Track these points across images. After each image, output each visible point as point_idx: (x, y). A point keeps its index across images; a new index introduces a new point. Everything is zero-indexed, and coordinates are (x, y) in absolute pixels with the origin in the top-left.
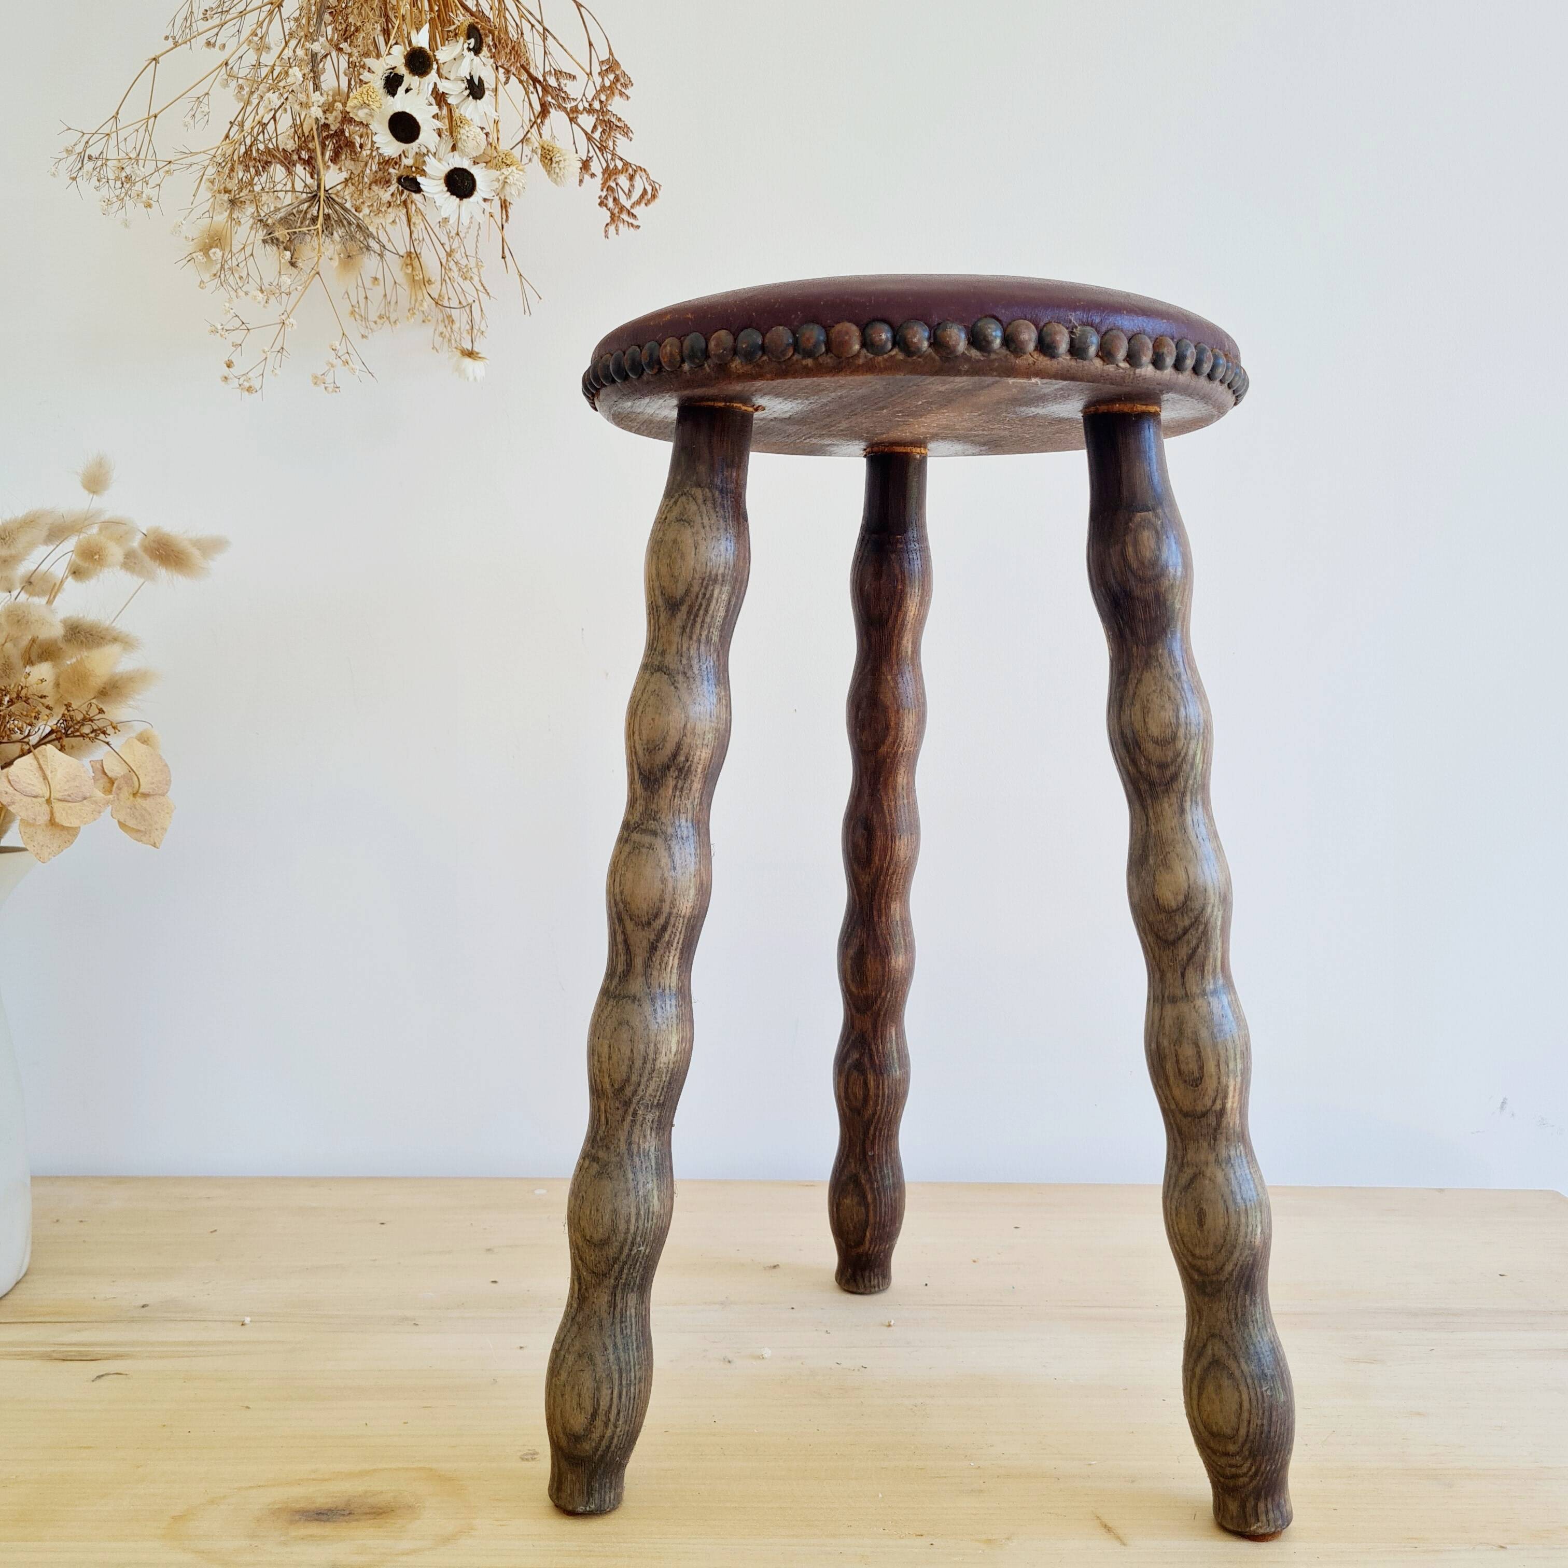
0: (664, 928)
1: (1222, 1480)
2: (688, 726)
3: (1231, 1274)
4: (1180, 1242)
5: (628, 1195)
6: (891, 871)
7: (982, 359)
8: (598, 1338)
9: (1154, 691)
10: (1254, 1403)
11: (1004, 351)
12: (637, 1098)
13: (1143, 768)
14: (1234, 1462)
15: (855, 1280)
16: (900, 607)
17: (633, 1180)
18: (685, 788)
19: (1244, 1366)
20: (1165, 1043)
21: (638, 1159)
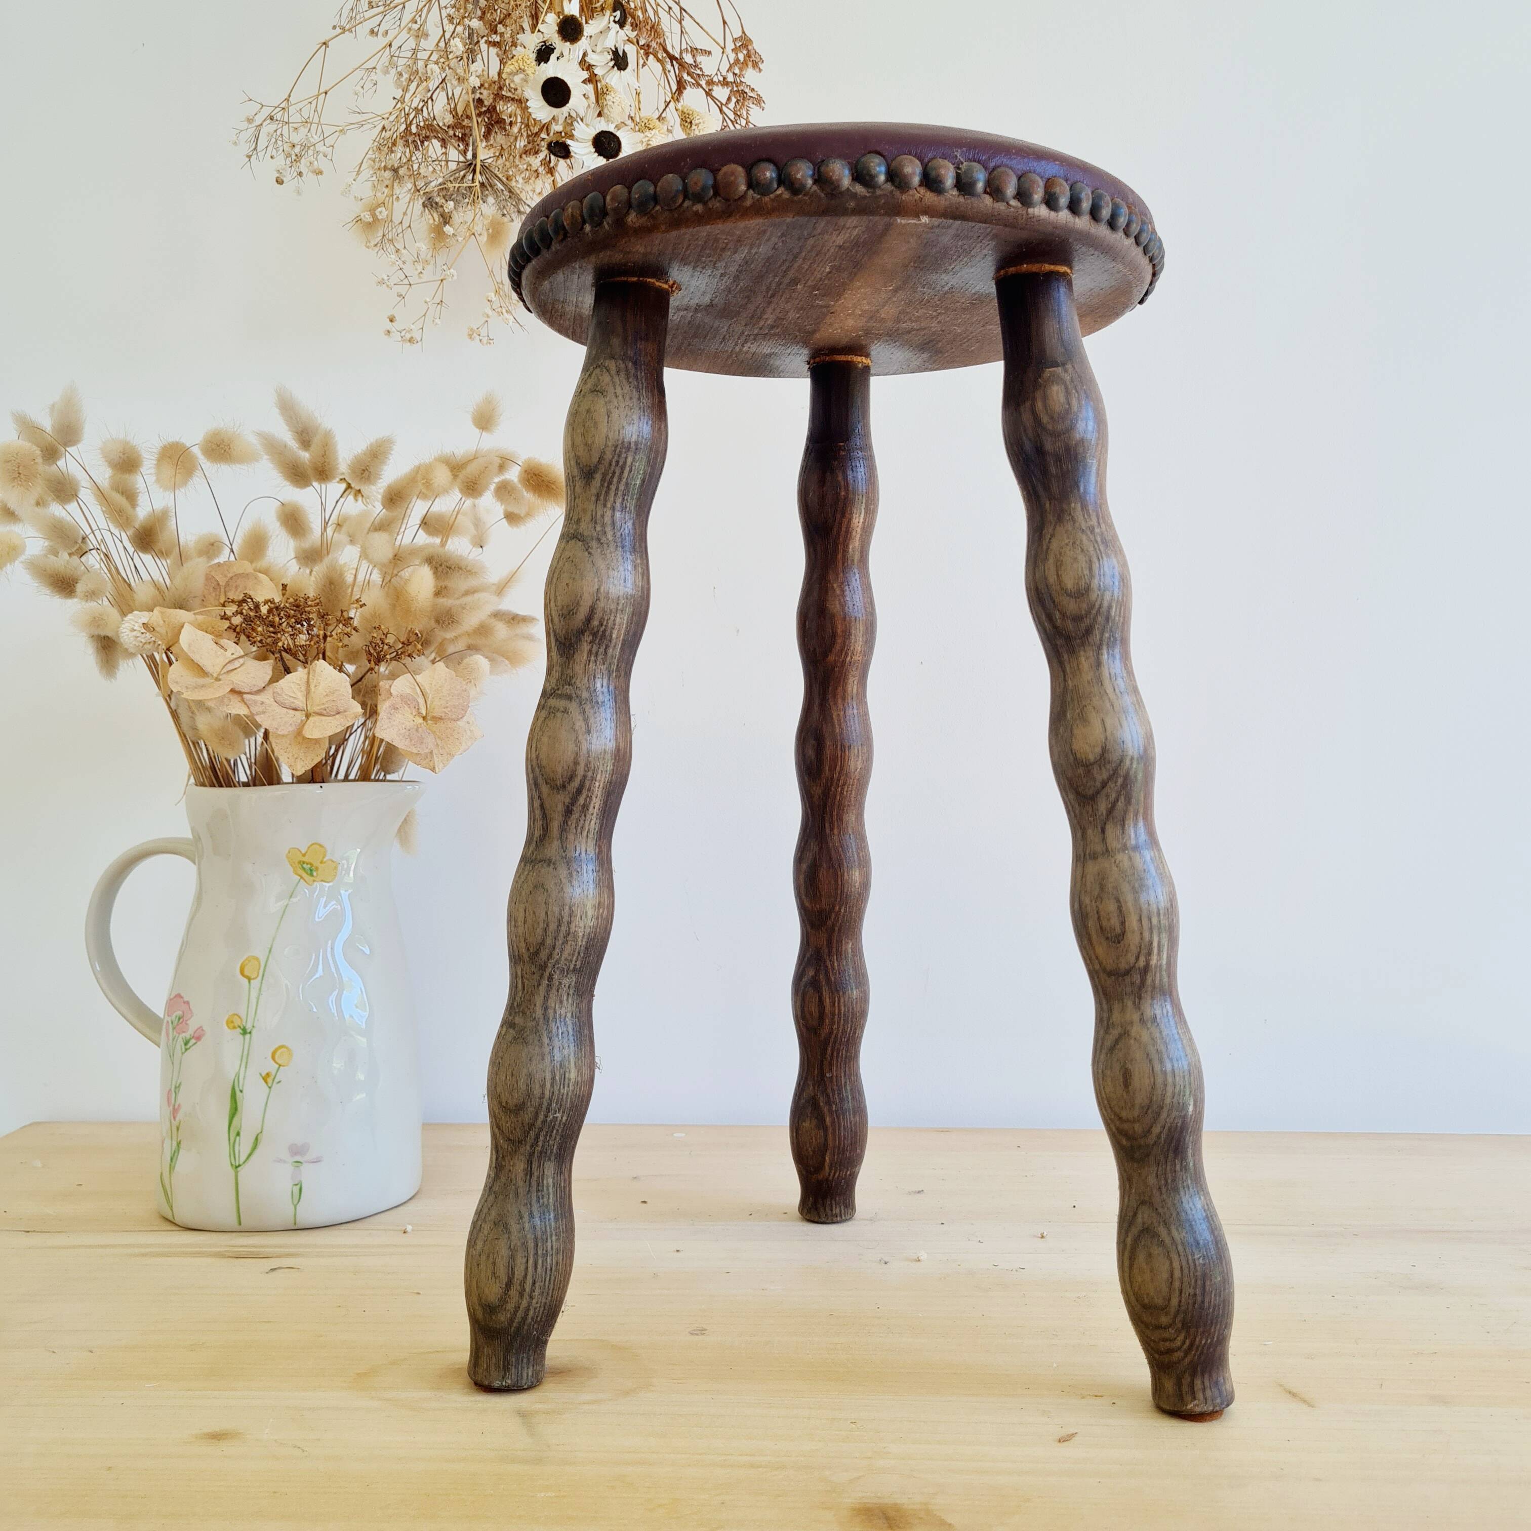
0: (579, 791)
1: (1157, 1356)
2: (602, 590)
3: (1159, 1136)
4: (1108, 1106)
5: (543, 1059)
6: (841, 782)
7: (868, 195)
8: (514, 1206)
9: (1067, 545)
10: (1186, 1271)
11: (889, 187)
12: (552, 961)
13: (1059, 623)
14: (1166, 1335)
15: (816, 1209)
16: (843, 515)
17: (548, 1044)
18: (599, 653)
19: (1175, 1233)
20: (1087, 900)
21: (554, 1024)
